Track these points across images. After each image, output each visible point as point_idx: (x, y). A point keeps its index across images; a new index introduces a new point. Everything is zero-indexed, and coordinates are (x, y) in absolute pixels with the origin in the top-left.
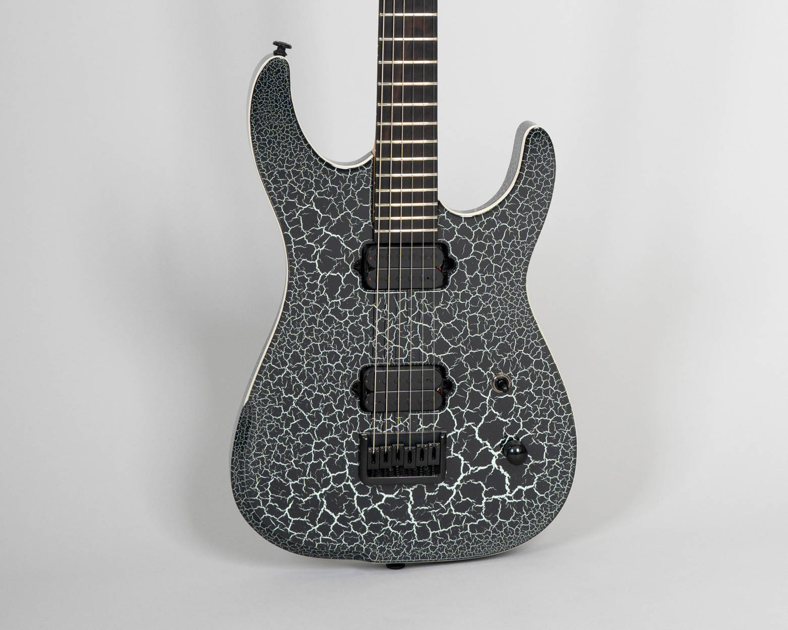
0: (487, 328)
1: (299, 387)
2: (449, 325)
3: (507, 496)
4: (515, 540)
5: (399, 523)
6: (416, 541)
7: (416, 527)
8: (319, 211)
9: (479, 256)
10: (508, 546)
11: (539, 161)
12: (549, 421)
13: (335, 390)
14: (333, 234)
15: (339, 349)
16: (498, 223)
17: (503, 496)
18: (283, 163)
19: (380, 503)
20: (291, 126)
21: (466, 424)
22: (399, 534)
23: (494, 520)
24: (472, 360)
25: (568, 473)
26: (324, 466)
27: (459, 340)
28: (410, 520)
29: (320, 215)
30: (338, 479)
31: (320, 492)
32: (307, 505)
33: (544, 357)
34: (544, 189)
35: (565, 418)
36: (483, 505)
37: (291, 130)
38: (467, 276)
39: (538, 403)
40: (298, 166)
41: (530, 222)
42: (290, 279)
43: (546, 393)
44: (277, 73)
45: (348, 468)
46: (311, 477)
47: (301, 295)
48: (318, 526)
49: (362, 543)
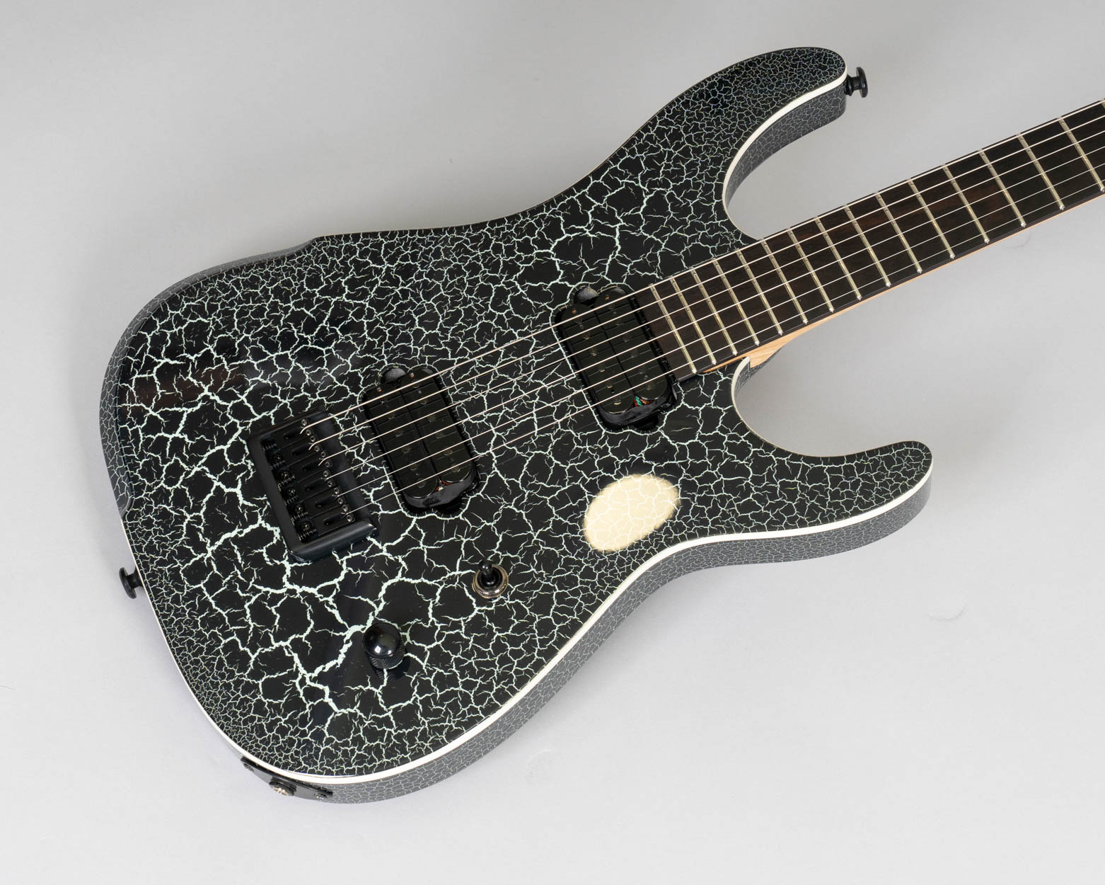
0: (571, 520)
1: (364, 294)
2: (550, 462)
3: (305, 676)
4: (234, 722)
5: (199, 530)
6: (179, 568)
7: (202, 559)
8: (645, 205)
9: (682, 455)
10: (219, 717)
11: (878, 477)
12: (458, 686)
13: (380, 345)
14: (619, 239)
15: (446, 323)
16: (749, 460)
17: (302, 670)
18: (694, 131)
19: (223, 487)
20: (752, 117)
21: (400, 558)
22: (183, 537)
23: (256, 674)
24: (510, 521)
25: (380, 758)
26: (254, 382)
27: (534, 487)
28: (212, 544)
29: (639, 210)
30: (240, 412)
31: (210, 394)
32: (183, 385)
33: (561, 629)
34: (836, 505)
35: (473, 710)
36: (276, 645)
37: (747, 119)
38: (642, 453)
39: (482, 654)
40: (697, 151)
41: (772, 507)
42: (524, 214)
43: (504, 660)
44: (820, 67)
45: (264, 416)
46: (229, 371)
47: (507, 238)
48: (154, 414)
49: (150, 489)
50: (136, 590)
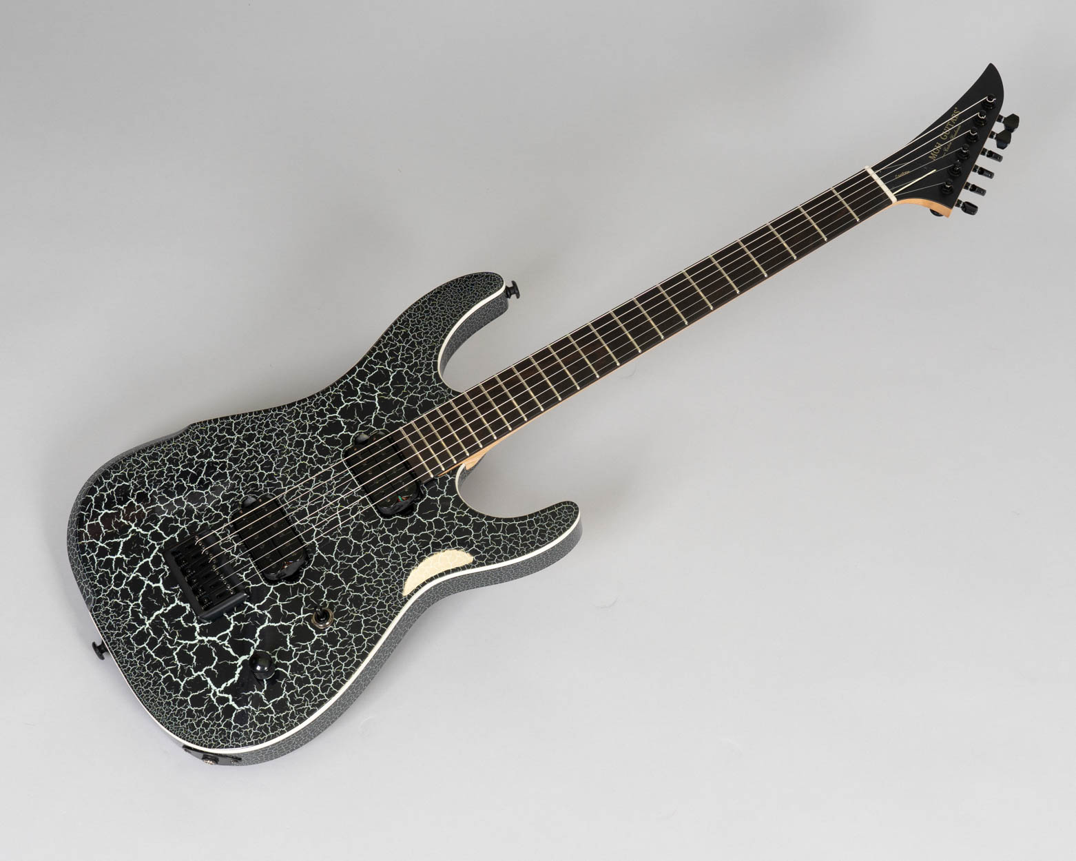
0: (367, 575)
1: (225, 455)
2: (351, 542)
3: (216, 691)
4: (175, 725)
5: (139, 612)
6: (129, 637)
7: (143, 629)
8: (391, 380)
9: (430, 528)
10: (166, 723)
11: (548, 525)
12: (310, 683)
13: (238, 485)
14: (378, 402)
15: (278, 466)
16: (470, 525)
17: (214, 687)
18: (416, 331)
19: (151, 583)
20: (451, 319)
21: (266, 612)
22: (130, 618)
23: (185, 694)
24: (330, 580)
25: (268, 733)
26: (162, 517)
27: (343, 558)
28: (148, 619)
29: (388, 383)
30: (156, 537)
31: (136, 528)
32: (118, 525)
33: (369, 641)
34: (525, 545)
35: (321, 696)
36: (196, 675)
37: (448, 321)
38: (406, 529)
39: (322, 662)
40: (420, 343)
41: (487, 551)
42: (318, 394)
43: (336, 664)
44: (488, 283)
45: (172, 538)
46: (146, 513)
47: (309, 410)
48: (102, 545)
49: (105, 591)
50: (104, 654)
